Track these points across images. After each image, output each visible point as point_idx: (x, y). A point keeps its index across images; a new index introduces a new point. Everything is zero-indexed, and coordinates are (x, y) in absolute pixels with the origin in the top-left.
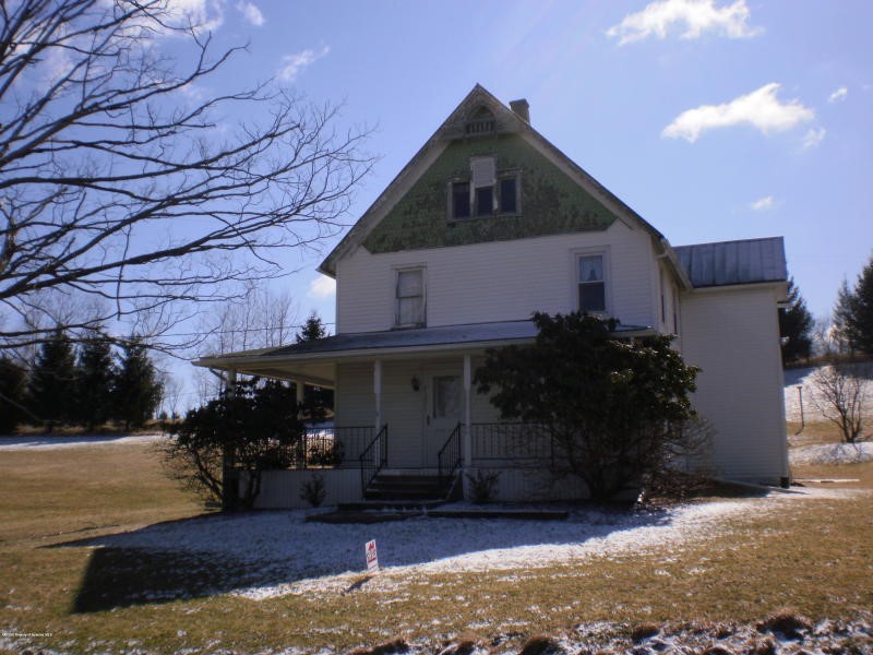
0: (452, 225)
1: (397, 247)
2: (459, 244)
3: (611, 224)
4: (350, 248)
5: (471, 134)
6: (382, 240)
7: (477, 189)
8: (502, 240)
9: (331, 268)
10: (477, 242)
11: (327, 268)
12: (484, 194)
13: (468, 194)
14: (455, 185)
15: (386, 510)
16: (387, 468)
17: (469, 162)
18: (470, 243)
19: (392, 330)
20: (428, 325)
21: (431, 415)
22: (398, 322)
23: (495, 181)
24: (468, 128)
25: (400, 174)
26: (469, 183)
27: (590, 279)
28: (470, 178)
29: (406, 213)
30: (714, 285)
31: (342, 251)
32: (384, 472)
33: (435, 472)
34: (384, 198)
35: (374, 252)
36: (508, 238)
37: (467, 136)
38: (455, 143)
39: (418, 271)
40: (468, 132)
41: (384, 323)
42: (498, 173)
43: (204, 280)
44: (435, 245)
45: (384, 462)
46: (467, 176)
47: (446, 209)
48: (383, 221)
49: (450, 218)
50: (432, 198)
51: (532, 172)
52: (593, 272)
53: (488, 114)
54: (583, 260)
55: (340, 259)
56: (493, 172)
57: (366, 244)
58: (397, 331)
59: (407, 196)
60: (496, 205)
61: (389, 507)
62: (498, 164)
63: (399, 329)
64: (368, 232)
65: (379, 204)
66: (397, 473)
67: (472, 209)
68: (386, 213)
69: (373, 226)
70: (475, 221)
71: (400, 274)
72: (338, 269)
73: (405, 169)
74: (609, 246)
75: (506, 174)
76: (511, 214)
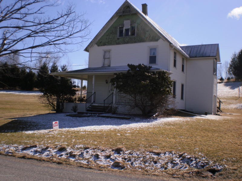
0: (118, 39)
1: (104, 45)
2: (120, 44)
3: (159, 39)
4: (93, 44)
5: (124, 14)
6: (101, 43)
7: (125, 29)
8: (131, 43)
9: (88, 50)
10: (124, 44)
11: (86, 50)
12: (127, 30)
13: (123, 30)
14: (120, 28)
15: (88, 114)
16: (95, 103)
17: (124, 21)
18: (122, 44)
19: (102, 67)
20: (111, 66)
21: (110, 90)
22: (104, 65)
23: (130, 27)
24: (123, 12)
25: (105, 25)
26: (123, 27)
27: (153, 55)
28: (124, 26)
29: (107, 35)
30: (196, 57)
31: (90, 46)
32: (94, 104)
33: (103, 105)
34: (101, 31)
35: (99, 46)
36: (132, 43)
37: (123, 14)
38: (120, 16)
39: (109, 51)
40: (123, 13)
41: (100, 65)
42: (131, 25)
43: (52, 53)
44: (114, 44)
45: (94, 102)
46: (123, 25)
47: (117, 34)
48: (101, 37)
49: (118, 37)
50: (114, 31)
51: (140, 24)
52: (154, 53)
53: (129, 8)
54: (151, 49)
55: (90, 47)
56: (130, 24)
57: (97, 44)
58: (103, 67)
59: (107, 31)
60: (130, 34)
61: (89, 113)
62: (131, 22)
63: (104, 67)
64: (97, 40)
65: (100, 33)
66: (97, 105)
67: (124, 35)
68: (102, 35)
69: (99, 38)
70: (124, 38)
71: (105, 52)
72: (89, 50)
73: (107, 23)
74: (158, 46)
75: (133, 25)
76: (134, 36)
